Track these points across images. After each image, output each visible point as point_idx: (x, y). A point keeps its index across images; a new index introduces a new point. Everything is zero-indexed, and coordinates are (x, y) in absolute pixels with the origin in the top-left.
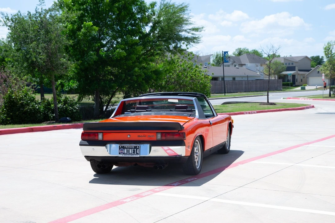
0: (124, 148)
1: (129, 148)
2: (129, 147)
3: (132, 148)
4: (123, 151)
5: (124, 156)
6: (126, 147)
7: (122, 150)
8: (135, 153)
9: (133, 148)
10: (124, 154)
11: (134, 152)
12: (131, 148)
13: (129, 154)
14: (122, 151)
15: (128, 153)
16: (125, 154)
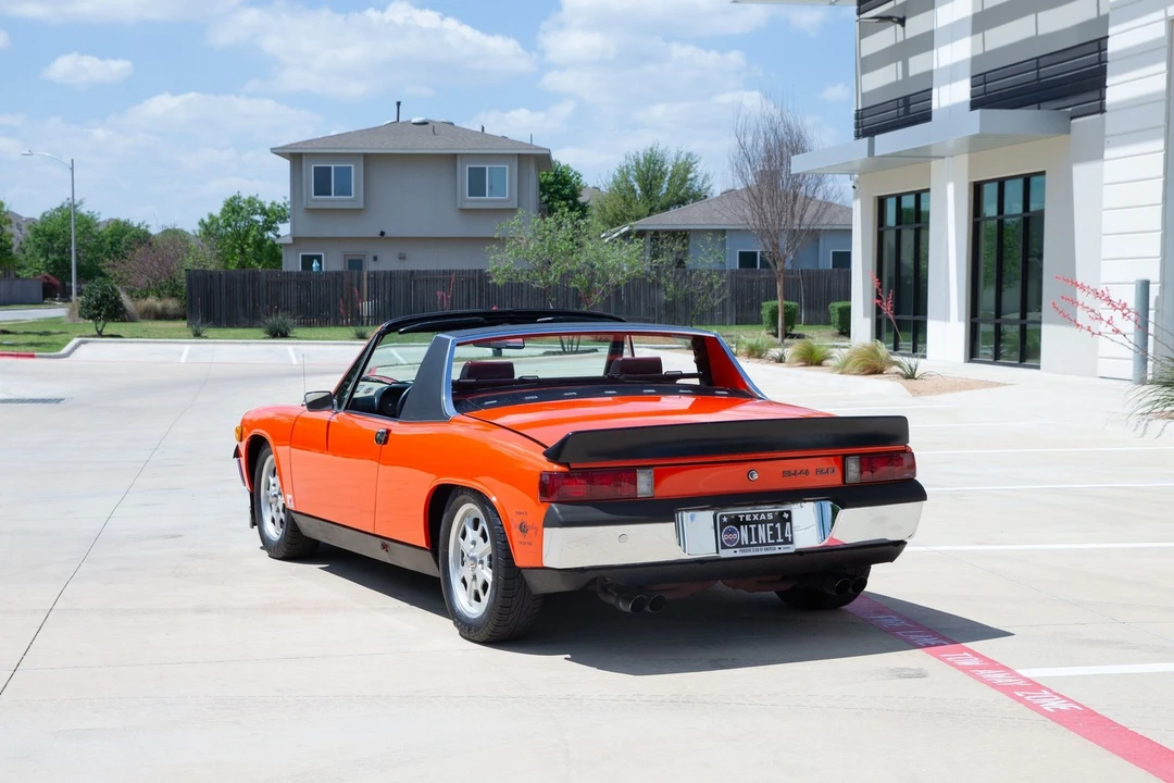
0: (737, 522)
1: (757, 523)
2: (756, 517)
3: (765, 522)
4: (735, 536)
5: (739, 553)
6: (744, 518)
7: (732, 532)
8: (780, 540)
9: (770, 521)
10: (739, 545)
11: (774, 536)
12: (762, 522)
13: (758, 545)
14: (729, 537)
15: (754, 542)
16: (745, 546)
